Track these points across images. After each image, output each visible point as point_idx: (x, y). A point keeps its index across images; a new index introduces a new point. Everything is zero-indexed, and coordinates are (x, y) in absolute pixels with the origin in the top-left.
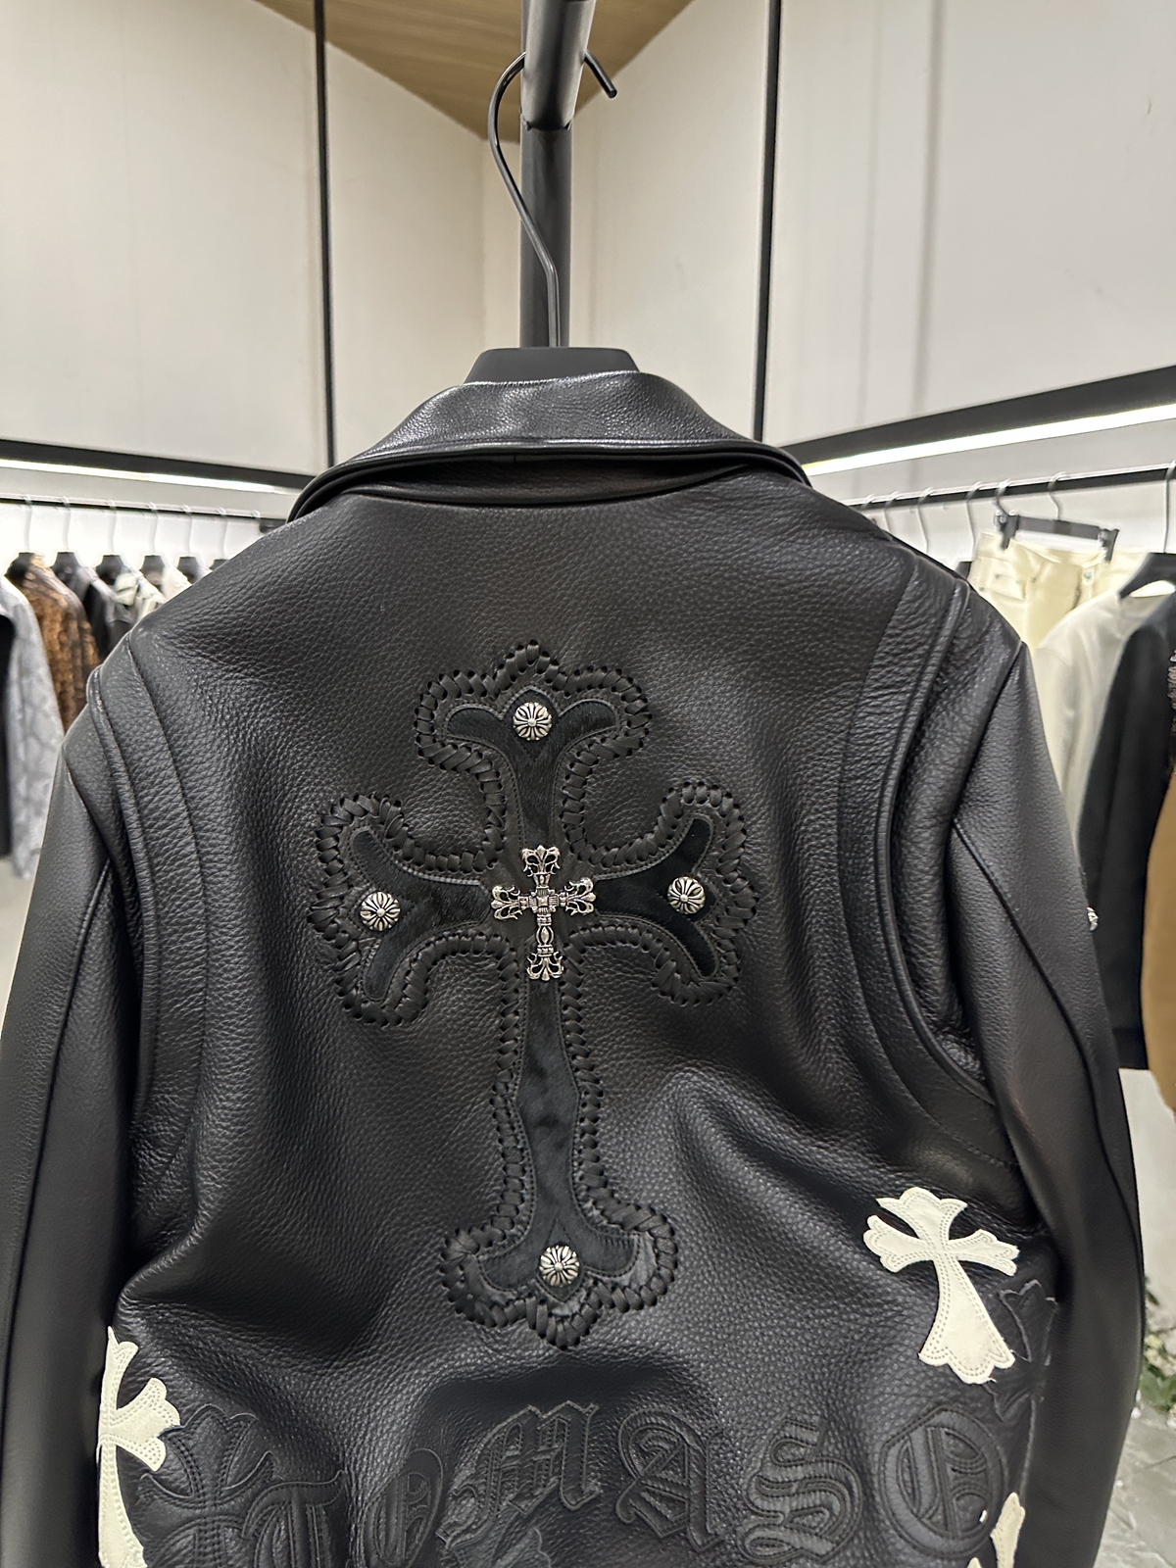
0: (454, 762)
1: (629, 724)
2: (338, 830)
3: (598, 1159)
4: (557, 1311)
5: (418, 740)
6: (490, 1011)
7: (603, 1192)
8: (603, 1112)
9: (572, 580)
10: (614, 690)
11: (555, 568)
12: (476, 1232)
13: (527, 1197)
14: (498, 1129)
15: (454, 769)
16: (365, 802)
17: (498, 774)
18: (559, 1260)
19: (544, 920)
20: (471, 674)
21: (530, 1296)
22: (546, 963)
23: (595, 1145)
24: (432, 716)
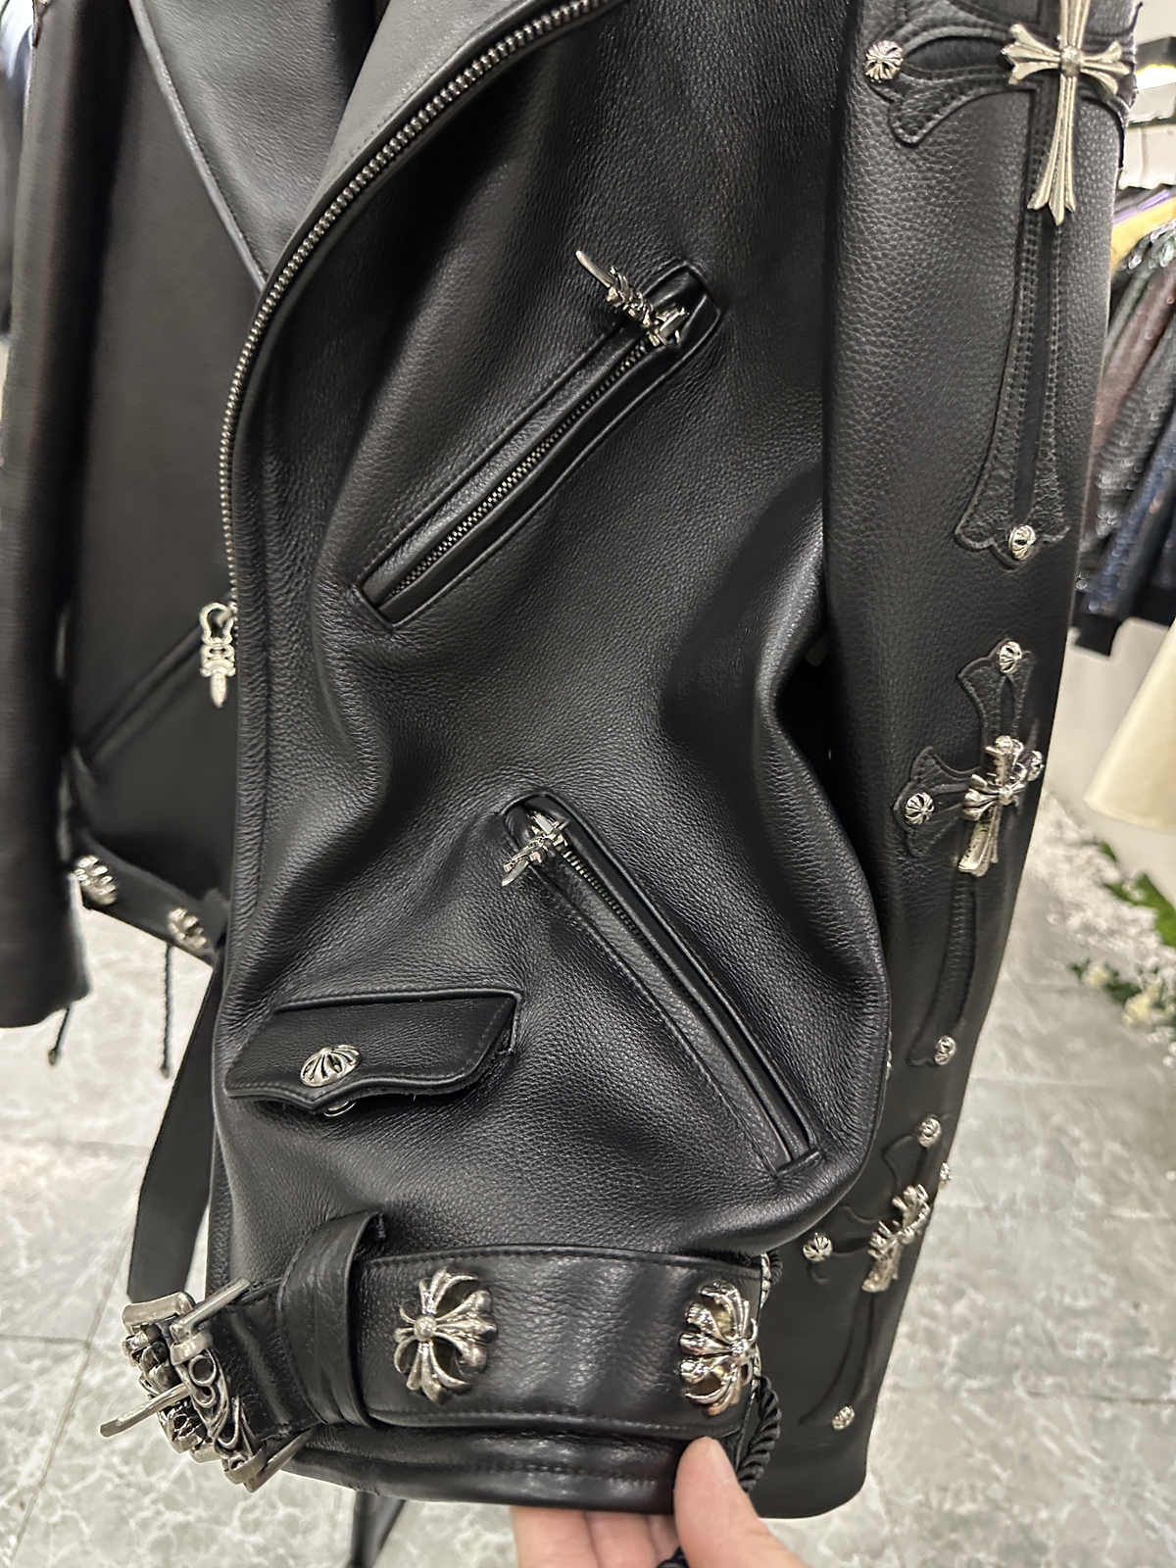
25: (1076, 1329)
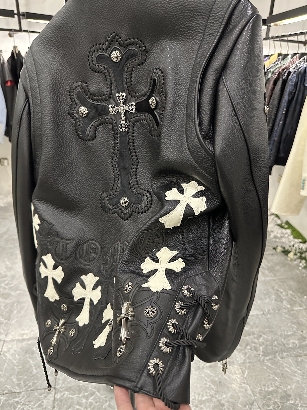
25: (289, 340)
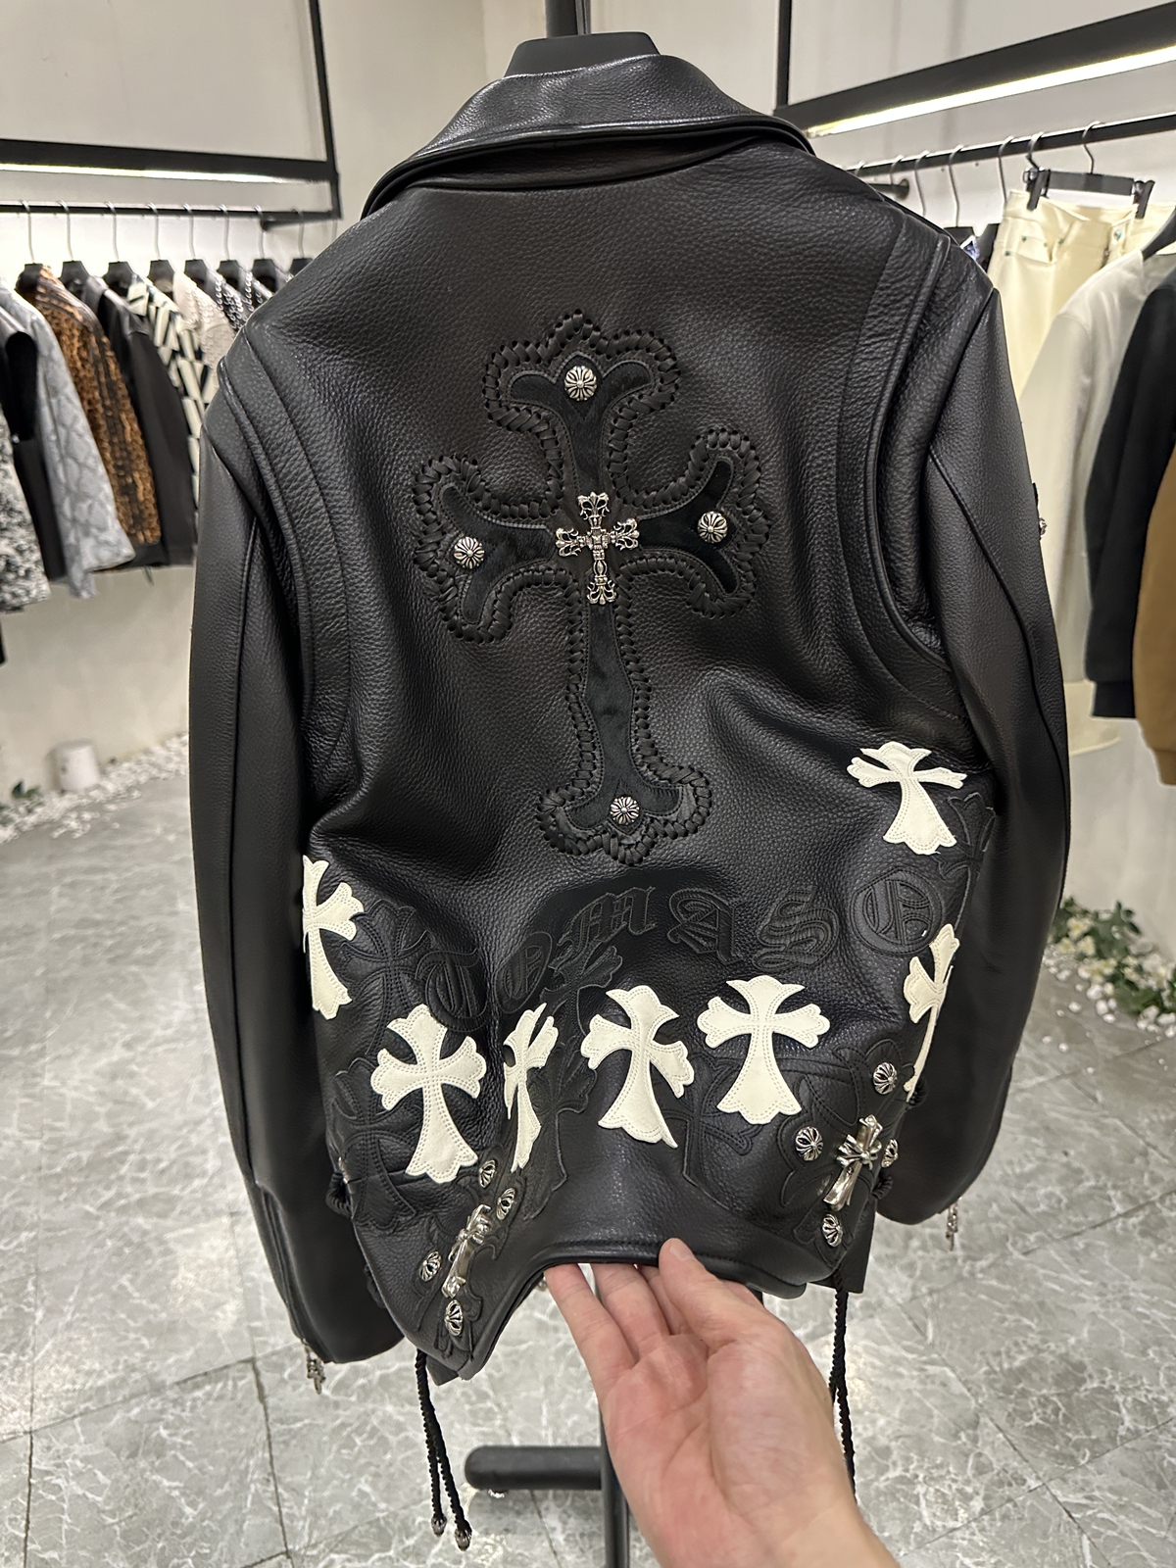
0: (517, 423)
1: (662, 381)
2: (428, 487)
3: (649, 736)
4: (625, 842)
5: (487, 405)
6: (560, 630)
7: (654, 759)
8: (653, 702)
9: (608, 253)
10: (648, 350)
11: (594, 243)
12: (563, 791)
13: (598, 765)
14: (573, 718)
15: (519, 430)
16: (448, 462)
17: (554, 432)
18: (624, 807)
19: (599, 554)
20: (527, 344)
21: (604, 832)
22: (602, 589)
23: (647, 726)
24: (497, 384)
